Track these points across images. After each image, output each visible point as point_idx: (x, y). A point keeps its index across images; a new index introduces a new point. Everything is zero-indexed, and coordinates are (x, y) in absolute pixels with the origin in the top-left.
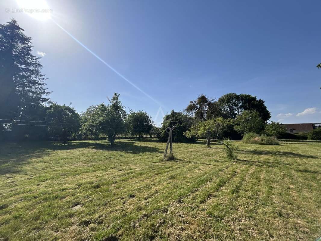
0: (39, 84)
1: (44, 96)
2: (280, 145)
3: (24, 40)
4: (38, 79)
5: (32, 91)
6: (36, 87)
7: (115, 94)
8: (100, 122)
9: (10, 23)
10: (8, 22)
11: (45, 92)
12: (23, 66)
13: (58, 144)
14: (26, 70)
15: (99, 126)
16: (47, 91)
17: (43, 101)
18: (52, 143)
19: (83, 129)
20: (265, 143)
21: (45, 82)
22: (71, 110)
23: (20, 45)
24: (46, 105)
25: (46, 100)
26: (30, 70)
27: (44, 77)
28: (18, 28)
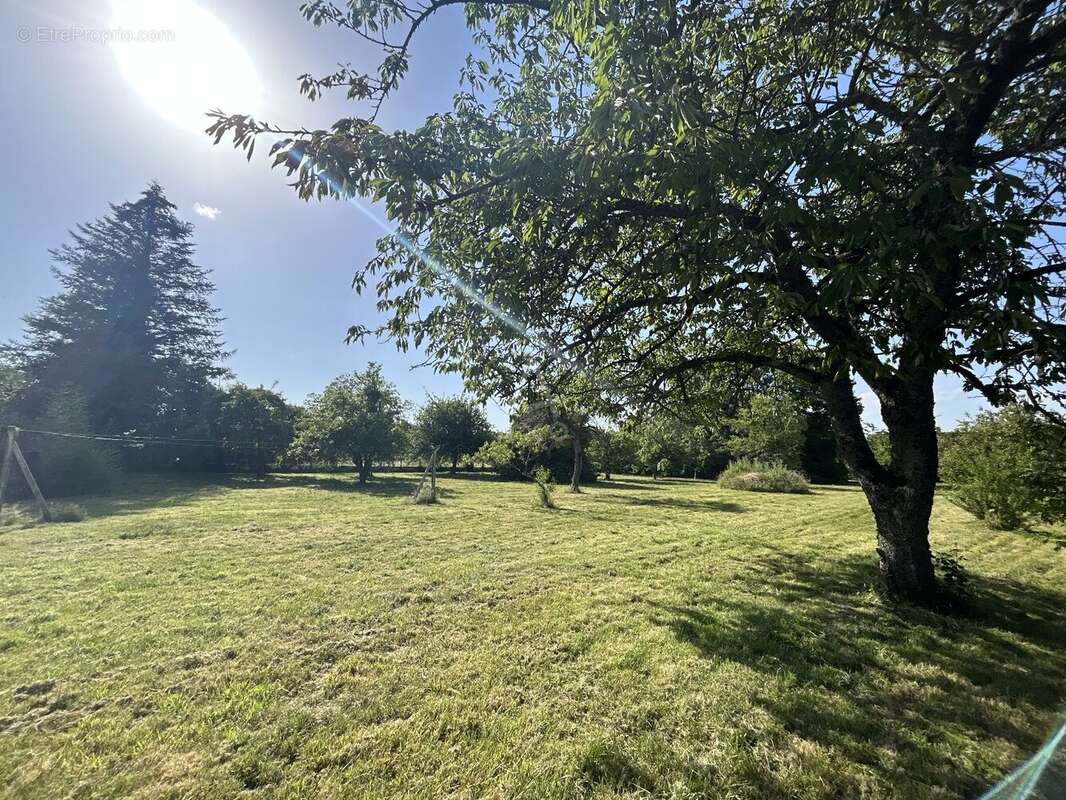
0: (206, 334)
1: (216, 363)
2: (811, 494)
3: (176, 230)
4: (203, 322)
5: (189, 349)
6: (199, 340)
7: (372, 365)
8: (331, 430)
9: (147, 193)
10: (143, 193)
11: (218, 352)
12: (172, 293)
13: (245, 479)
14: (178, 301)
15: (327, 440)
16: (223, 349)
17: (214, 375)
18: (232, 476)
19: (296, 446)
20: (766, 487)
21: (220, 326)
22: (275, 400)
23: (166, 244)
24: (221, 384)
25: (220, 372)
26: (188, 301)
27: (218, 315)
28: (165, 204)
